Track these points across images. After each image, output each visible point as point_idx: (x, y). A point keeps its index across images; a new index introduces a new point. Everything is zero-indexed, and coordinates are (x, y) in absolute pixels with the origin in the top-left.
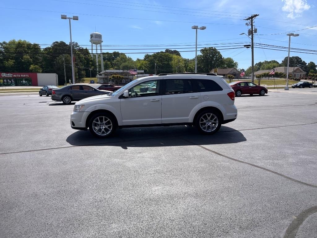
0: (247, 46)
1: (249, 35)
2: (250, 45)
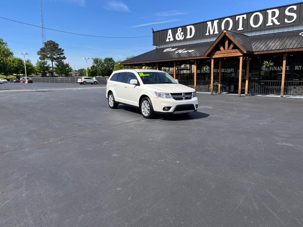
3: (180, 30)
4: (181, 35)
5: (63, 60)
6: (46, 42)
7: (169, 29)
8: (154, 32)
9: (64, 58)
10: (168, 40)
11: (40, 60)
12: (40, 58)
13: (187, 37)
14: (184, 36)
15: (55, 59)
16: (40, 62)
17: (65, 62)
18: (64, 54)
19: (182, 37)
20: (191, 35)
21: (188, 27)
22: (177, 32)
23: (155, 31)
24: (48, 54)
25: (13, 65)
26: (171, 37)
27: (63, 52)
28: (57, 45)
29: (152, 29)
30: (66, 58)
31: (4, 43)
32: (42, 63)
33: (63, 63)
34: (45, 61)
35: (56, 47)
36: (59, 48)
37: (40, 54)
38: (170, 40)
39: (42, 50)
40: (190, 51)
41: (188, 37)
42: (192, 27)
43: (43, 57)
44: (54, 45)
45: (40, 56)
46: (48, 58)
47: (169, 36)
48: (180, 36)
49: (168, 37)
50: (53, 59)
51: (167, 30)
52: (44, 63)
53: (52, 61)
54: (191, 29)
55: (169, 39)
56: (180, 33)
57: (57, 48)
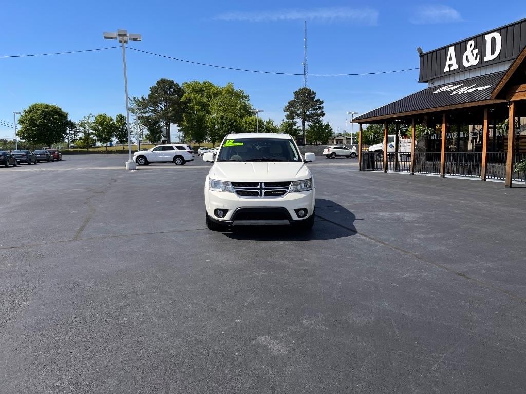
3: (471, 45)
4: (473, 55)
5: (321, 118)
6: (298, 91)
7: (451, 46)
8: (422, 55)
9: (323, 114)
10: (446, 69)
11: (286, 120)
12: (287, 117)
13: (486, 59)
14: (479, 56)
15: (308, 116)
16: (287, 123)
17: (324, 120)
18: (322, 108)
19: (476, 59)
20: (493, 52)
21: (488, 38)
22: (466, 50)
23: (424, 52)
24: (298, 110)
25: (249, 129)
26: (454, 61)
27: (322, 105)
28: (314, 93)
29: (419, 50)
30: (325, 114)
31: (244, 97)
32: (289, 125)
33: (320, 123)
34: (294, 120)
35: (311, 98)
36: (316, 98)
37: (287, 109)
38: (452, 68)
39: (291, 104)
40: (480, 89)
41: (488, 57)
42: (497, 35)
43: (291, 116)
44: (309, 95)
45: (286, 114)
46: (298, 115)
47: (450, 59)
48: (471, 58)
49: (448, 62)
50: (305, 118)
51: (446, 49)
52: (291, 125)
53: (304, 120)
54: (493, 40)
55: (450, 66)
56: (472, 51)
57: (313, 98)
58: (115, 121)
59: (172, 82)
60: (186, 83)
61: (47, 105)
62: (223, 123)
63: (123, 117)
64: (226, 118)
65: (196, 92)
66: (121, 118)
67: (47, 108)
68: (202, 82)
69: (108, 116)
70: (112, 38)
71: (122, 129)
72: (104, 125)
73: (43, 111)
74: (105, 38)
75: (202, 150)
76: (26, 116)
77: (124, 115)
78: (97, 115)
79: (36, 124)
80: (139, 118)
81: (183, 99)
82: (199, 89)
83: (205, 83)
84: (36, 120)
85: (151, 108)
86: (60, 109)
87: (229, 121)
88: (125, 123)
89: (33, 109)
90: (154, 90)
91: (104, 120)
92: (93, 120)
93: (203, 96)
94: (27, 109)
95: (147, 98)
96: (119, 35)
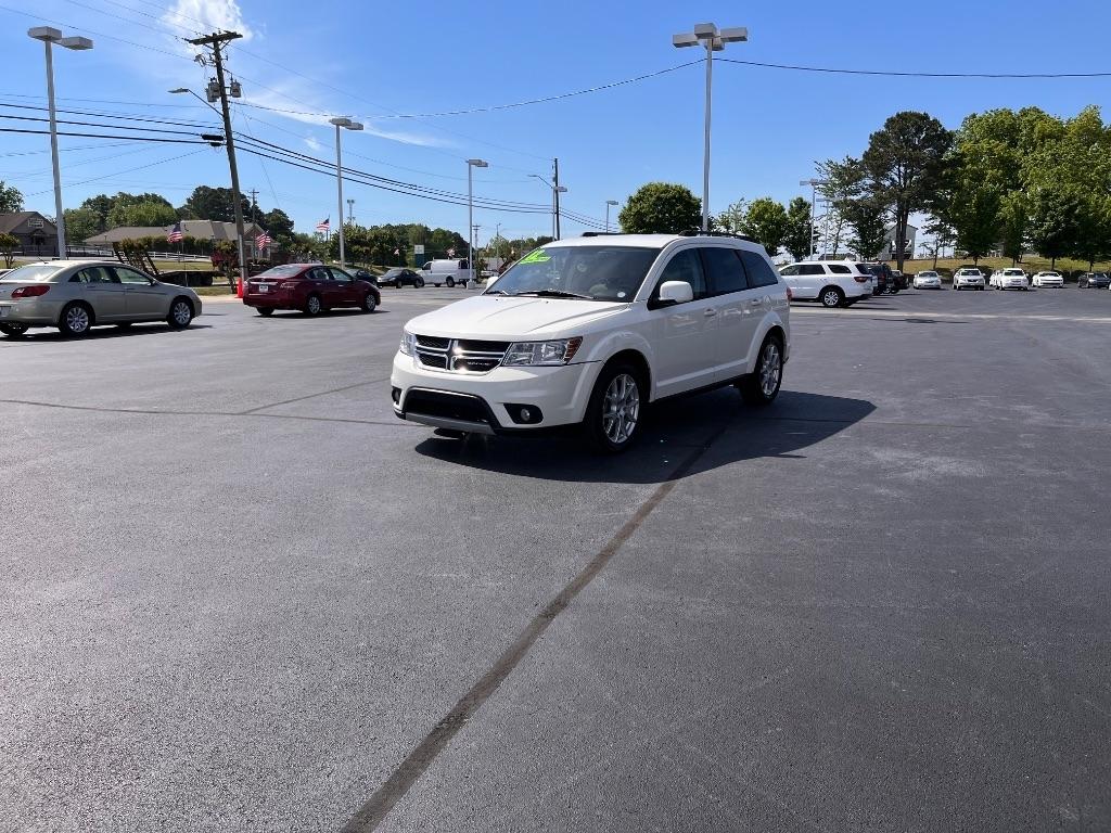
0: (213, 140)
1: (213, 99)
2: (220, 138)
58: (786, 212)
59: (926, 117)
60: (974, 116)
61: (667, 186)
62: (1046, 209)
63: (805, 204)
64: (1057, 196)
65: (997, 137)
66: (801, 206)
67: (666, 191)
68: (1016, 111)
69: (776, 202)
70: (688, 44)
71: (801, 229)
72: (764, 219)
73: (659, 198)
74: (677, 45)
75: (964, 274)
76: (630, 209)
77: (807, 199)
78: (753, 201)
79: (644, 222)
80: (836, 205)
81: (948, 155)
82: (1005, 130)
83: (1024, 113)
84: (645, 214)
85: (869, 182)
86: (688, 192)
87: (1062, 204)
88: (807, 216)
89: (644, 194)
90: (878, 139)
91: (766, 210)
92: (745, 210)
93: (1013, 143)
94: (634, 194)
95: (861, 159)
96: (700, 36)
